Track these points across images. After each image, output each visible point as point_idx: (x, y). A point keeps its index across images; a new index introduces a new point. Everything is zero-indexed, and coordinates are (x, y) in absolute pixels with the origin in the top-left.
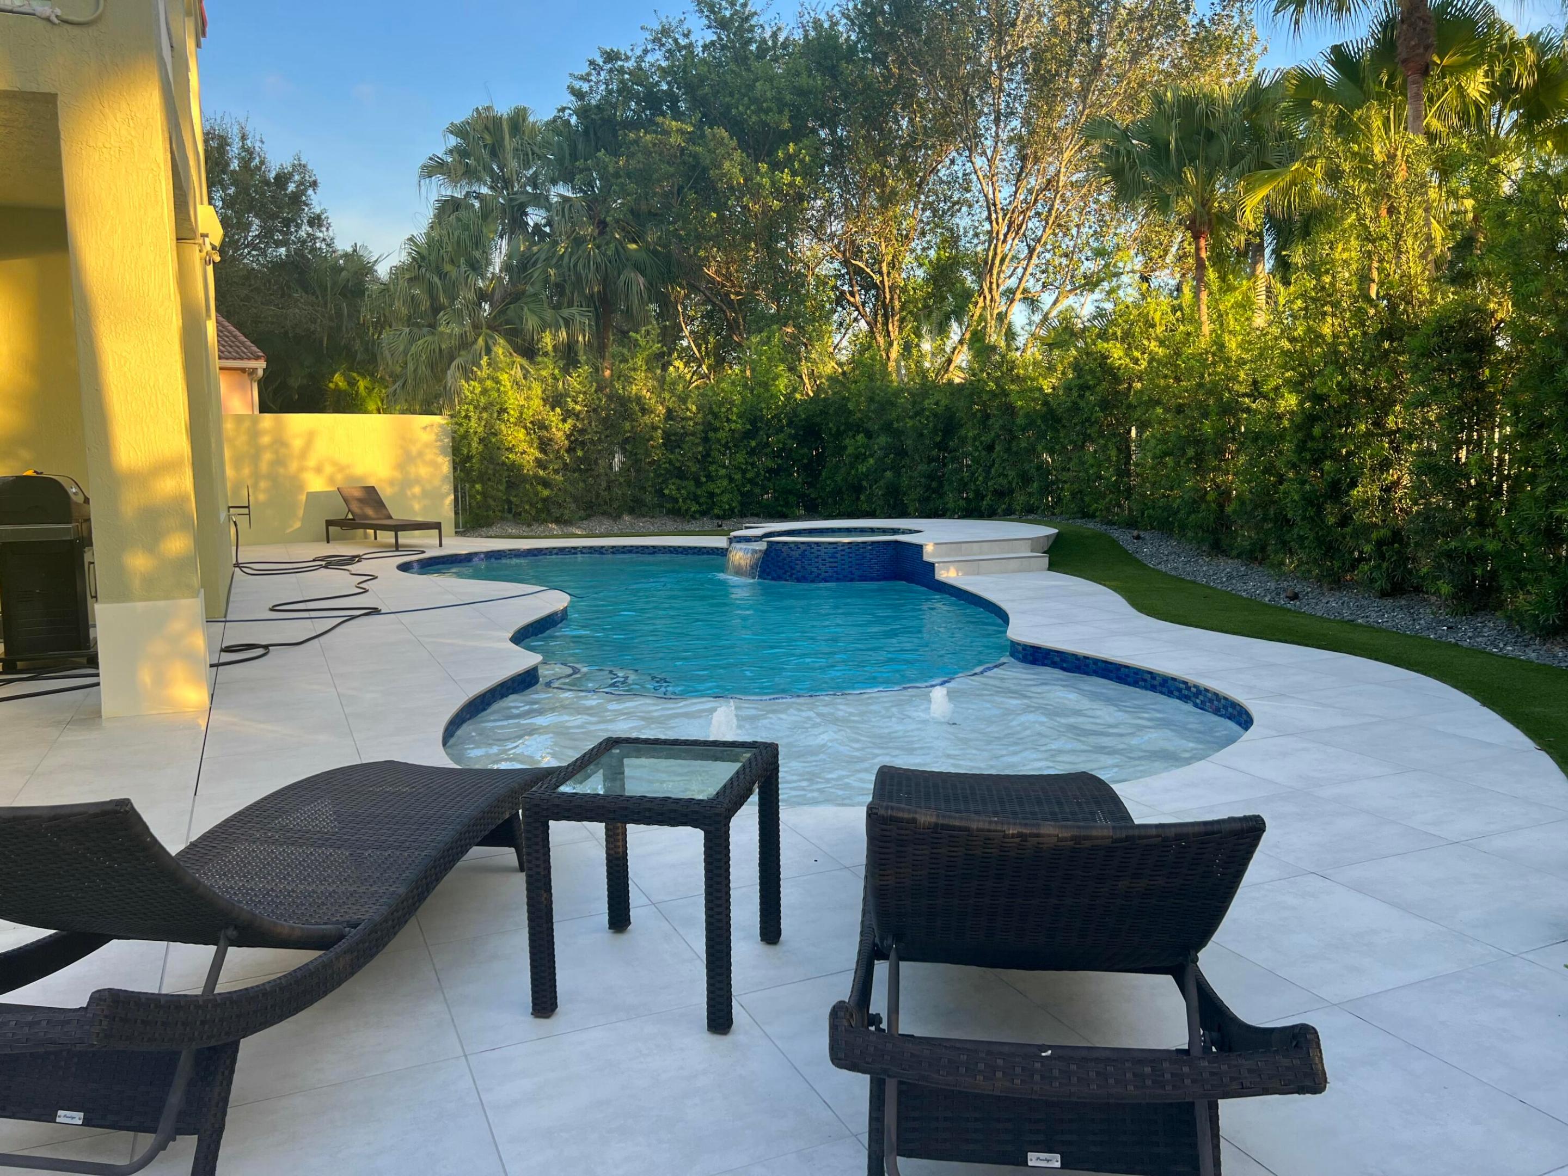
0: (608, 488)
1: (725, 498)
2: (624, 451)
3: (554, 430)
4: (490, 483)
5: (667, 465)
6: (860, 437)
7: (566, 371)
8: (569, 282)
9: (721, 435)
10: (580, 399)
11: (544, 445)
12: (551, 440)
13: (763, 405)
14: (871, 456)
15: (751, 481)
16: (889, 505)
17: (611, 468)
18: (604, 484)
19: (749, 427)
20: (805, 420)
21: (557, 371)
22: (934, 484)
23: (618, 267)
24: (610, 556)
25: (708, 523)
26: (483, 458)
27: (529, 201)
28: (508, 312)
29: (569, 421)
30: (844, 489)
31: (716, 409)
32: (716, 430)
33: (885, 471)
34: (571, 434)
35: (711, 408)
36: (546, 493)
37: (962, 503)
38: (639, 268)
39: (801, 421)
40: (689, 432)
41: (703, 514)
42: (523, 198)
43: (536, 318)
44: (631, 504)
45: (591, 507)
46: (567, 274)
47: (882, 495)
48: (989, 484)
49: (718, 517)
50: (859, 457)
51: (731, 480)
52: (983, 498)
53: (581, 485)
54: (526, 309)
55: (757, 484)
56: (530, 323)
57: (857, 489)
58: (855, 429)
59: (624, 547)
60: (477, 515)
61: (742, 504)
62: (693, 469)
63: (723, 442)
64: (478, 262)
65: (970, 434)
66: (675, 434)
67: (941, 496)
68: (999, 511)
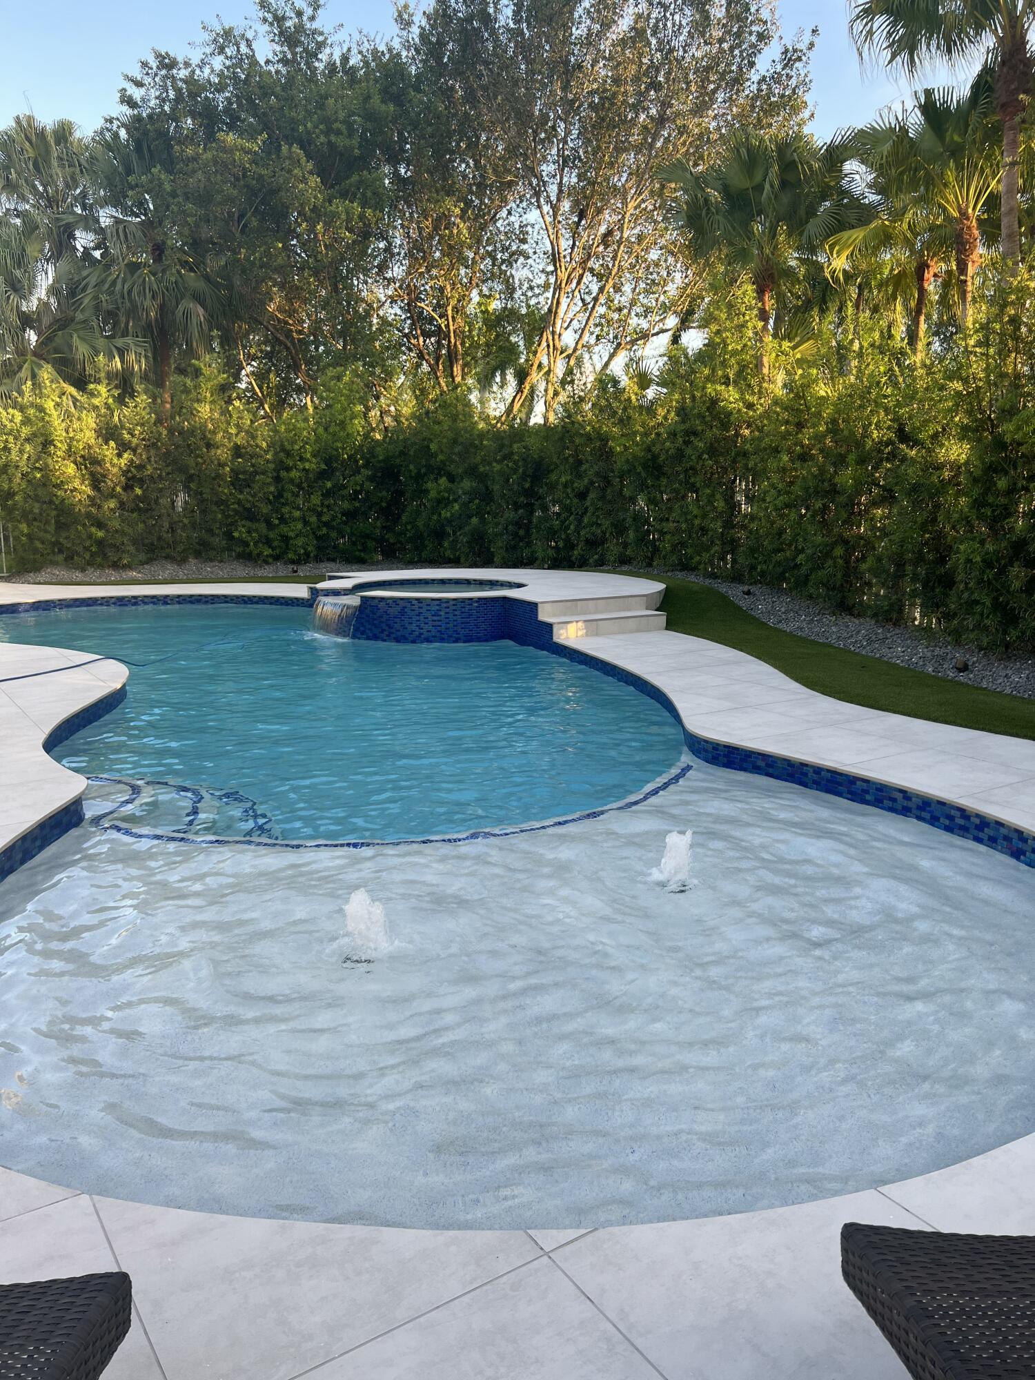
0: (172, 530)
1: (300, 542)
2: (187, 488)
3: (108, 465)
4: (35, 523)
5: (236, 506)
6: (443, 481)
7: (120, 400)
8: (123, 310)
9: (294, 474)
10: (137, 432)
11: (96, 481)
12: (104, 476)
13: (339, 445)
14: (456, 500)
15: (326, 524)
16: (474, 554)
17: (173, 507)
18: (166, 525)
19: (323, 466)
20: (383, 461)
21: (111, 400)
22: (522, 532)
23: (176, 296)
24: (177, 606)
25: (283, 570)
26: (27, 497)
27: (77, 222)
28: (56, 339)
29: (126, 455)
30: (426, 534)
31: (288, 447)
32: (288, 469)
33: (470, 517)
34: (129, 471)
35: (282, 445)
36: (100, 534)
37: (551, 552)
38: (198, 298)
39: (379, 462)
40: (259, 470)
41: (277, 558)
42: (71, 219)
43: (87, 346)
44: (198, 547)
45: (153, 551)
46: (120, 301)
47: (467, 542)
48: (582, 533)
49: (293, 562)
50: (441, 502)
51: (306, 523)
52: (573, 547)
53: (141, 526)
54: (75, 336)
55: (333, 528)
56: (80, 349)
57: (439, 534)
58: (436, 472)
59: (191, 596)
60: (23, 558)
61: (319, 548)
62: (265, 511)
63: (298, 481)
64: (20, 281)
65: (563, 480)
66: (244, 473)
67: (529, 544)
68: (591, 561)
